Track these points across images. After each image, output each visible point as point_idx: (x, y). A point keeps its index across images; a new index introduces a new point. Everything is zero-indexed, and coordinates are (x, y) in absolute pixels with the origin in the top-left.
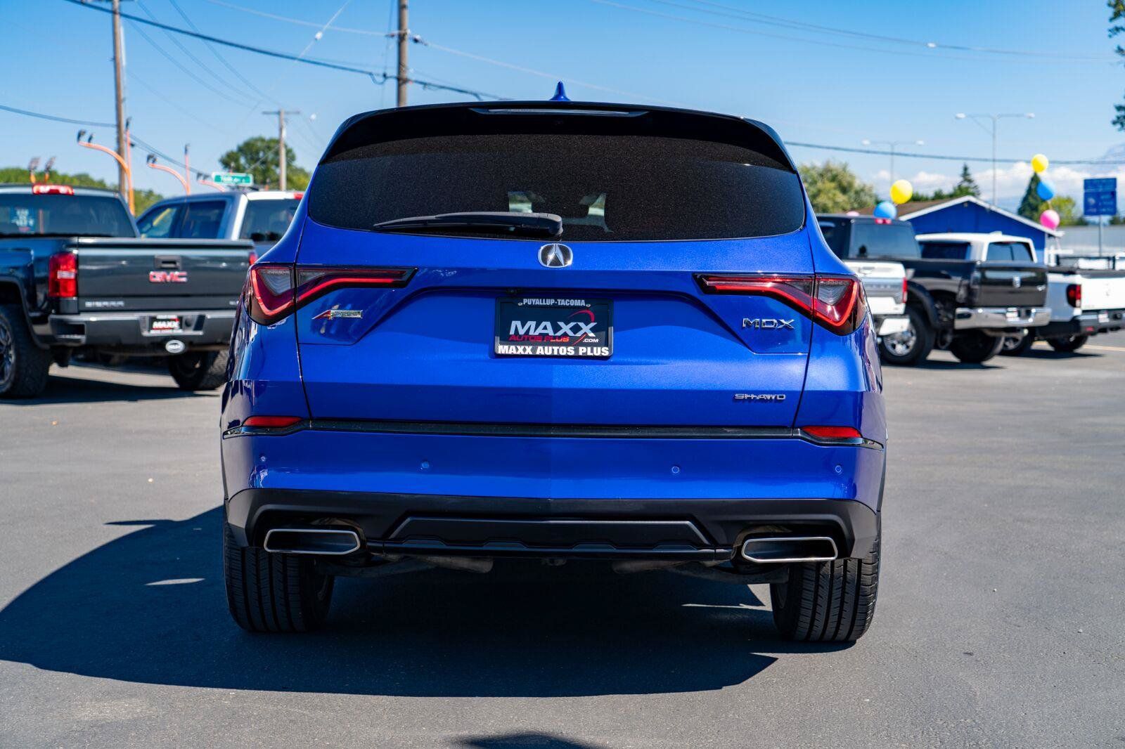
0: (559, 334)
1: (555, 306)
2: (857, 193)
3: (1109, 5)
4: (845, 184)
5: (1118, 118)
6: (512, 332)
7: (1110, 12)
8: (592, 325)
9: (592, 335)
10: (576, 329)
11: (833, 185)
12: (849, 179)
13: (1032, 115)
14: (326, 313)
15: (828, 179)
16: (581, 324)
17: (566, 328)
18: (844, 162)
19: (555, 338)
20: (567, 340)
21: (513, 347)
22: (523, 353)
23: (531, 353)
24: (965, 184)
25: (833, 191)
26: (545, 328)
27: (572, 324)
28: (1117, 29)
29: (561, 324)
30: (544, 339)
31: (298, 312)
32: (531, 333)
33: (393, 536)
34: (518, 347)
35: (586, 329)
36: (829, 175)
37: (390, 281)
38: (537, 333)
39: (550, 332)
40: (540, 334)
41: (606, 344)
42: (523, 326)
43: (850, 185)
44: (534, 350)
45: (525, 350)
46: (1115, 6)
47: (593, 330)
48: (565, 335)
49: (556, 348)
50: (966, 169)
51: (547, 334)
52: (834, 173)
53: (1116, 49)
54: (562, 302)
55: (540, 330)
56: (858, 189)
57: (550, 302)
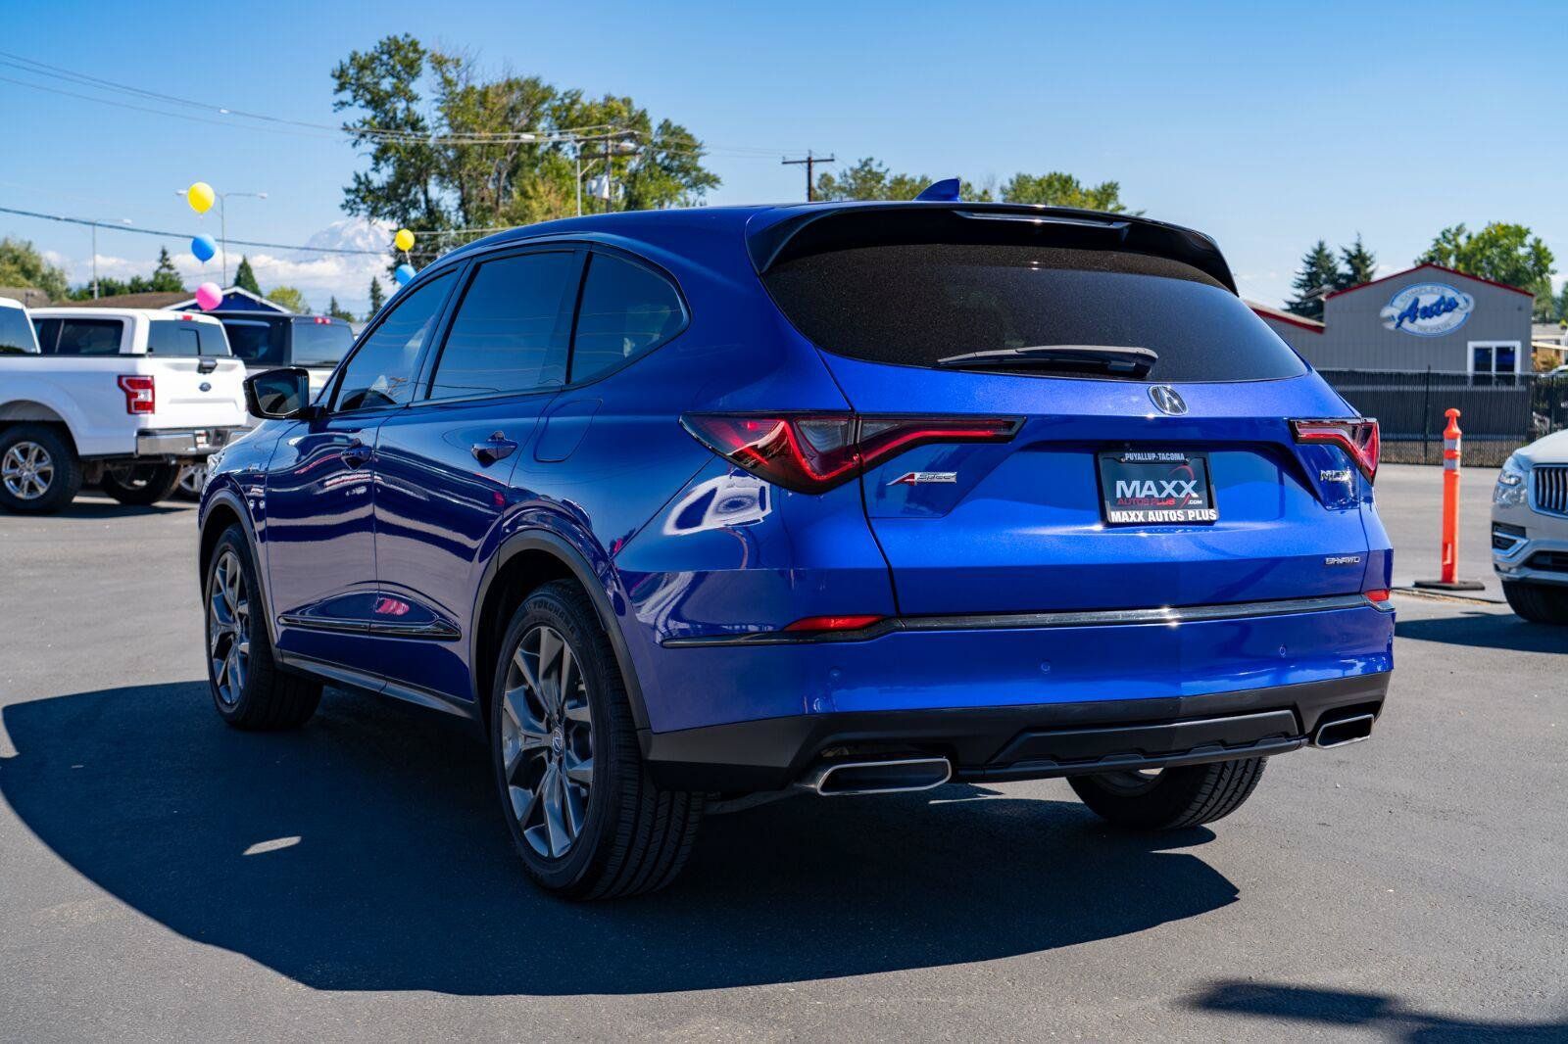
0: (1164, 495)
1: (1157, 462)
2: (44, 277)
3: (333, 76)
4: (30, 267)
5: (347, 202)
6: (1119, 495)
7: (335, 83)
8: (1193, 483)
9: (1195, 495)
10: (1179, 489)
11: (14, 268)
12: (35, 262)
13: (265, 195)
14: (908, 477)
15: (9, 260)
16: (1183, 483)
17: (1169, 488)
18: (27, 239)
19: (1160, 500)
20: (1173, 501)
21: (1124, 513)
22: (1135, 520)
23: (1143, 520)
24: (165, 271)
25: (15, 276)
26: (1149, 489)
27: (1174, 483)
28: (343, 104)
29: (1164, 483)
30: (1151, 503)
31: (865, 477)
32: (1138, 495)
33: (993, 762)
34: (1130, 513)
35: (1188, 488)
36: (10, 255)
37: (989, 433)
38: (1143, 496)
39: (1154, 492)
40: (1147, 496)
41: (1211, 506)
42: (1129, 487)
43: (37, 268)
44: (1146, 516)
45: (1137, 516)
46: (339, 77)
47: (1194, 489)
48: (1169, 496)
49: (1166, 512)
50: (164, 253)
51: (1153, 496)
52: (16, 253)
53: (342, 126)
54: (1163, 457)
55: (1145, 492)
56: (47, 272)
57: (1152, 456)
